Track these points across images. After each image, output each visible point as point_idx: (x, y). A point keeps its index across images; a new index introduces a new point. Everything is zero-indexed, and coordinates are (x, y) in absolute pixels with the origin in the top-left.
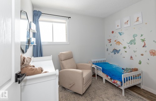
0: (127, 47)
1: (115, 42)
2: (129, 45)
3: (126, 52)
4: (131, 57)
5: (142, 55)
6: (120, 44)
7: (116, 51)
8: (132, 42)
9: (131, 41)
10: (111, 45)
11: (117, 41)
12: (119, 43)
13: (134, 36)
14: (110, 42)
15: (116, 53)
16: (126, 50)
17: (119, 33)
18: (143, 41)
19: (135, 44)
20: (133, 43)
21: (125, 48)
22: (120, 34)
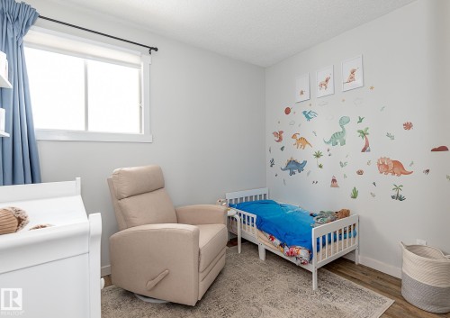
0: (325, 153)
1: (294, 141)
2: (330, 146)
3: (320, 166)
4: (334, 181)
5: (360, 173)
6: (307, 145)
7: (295, 166)
8: (337, 139)
9: (335, 136)
10: (282, 149)
11: (298, 137)
12: (303, 142)
13: (343, 122)
14: (280, 139)
15: (296, 171)
16: (320, 160)
17: (304, 112)
18: (364, 134)
19: (343, 143)
20: (338, 141)
21: (318, 156)
22: (307, 116)
